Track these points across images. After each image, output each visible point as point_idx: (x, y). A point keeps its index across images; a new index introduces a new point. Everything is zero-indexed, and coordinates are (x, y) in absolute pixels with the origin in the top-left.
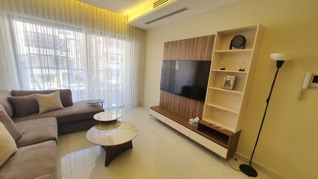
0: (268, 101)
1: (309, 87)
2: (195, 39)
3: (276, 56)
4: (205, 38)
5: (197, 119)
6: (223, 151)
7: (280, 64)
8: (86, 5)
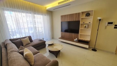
0: (98, 30)
1: (107, 25)
2: (72, 14)
3: (99, 18)
4: (76, 14)
5: (76, 39)
6: (87, 46)
7: (100, 20)
8: (32, 4)
